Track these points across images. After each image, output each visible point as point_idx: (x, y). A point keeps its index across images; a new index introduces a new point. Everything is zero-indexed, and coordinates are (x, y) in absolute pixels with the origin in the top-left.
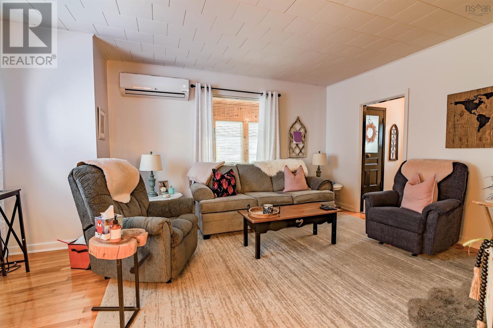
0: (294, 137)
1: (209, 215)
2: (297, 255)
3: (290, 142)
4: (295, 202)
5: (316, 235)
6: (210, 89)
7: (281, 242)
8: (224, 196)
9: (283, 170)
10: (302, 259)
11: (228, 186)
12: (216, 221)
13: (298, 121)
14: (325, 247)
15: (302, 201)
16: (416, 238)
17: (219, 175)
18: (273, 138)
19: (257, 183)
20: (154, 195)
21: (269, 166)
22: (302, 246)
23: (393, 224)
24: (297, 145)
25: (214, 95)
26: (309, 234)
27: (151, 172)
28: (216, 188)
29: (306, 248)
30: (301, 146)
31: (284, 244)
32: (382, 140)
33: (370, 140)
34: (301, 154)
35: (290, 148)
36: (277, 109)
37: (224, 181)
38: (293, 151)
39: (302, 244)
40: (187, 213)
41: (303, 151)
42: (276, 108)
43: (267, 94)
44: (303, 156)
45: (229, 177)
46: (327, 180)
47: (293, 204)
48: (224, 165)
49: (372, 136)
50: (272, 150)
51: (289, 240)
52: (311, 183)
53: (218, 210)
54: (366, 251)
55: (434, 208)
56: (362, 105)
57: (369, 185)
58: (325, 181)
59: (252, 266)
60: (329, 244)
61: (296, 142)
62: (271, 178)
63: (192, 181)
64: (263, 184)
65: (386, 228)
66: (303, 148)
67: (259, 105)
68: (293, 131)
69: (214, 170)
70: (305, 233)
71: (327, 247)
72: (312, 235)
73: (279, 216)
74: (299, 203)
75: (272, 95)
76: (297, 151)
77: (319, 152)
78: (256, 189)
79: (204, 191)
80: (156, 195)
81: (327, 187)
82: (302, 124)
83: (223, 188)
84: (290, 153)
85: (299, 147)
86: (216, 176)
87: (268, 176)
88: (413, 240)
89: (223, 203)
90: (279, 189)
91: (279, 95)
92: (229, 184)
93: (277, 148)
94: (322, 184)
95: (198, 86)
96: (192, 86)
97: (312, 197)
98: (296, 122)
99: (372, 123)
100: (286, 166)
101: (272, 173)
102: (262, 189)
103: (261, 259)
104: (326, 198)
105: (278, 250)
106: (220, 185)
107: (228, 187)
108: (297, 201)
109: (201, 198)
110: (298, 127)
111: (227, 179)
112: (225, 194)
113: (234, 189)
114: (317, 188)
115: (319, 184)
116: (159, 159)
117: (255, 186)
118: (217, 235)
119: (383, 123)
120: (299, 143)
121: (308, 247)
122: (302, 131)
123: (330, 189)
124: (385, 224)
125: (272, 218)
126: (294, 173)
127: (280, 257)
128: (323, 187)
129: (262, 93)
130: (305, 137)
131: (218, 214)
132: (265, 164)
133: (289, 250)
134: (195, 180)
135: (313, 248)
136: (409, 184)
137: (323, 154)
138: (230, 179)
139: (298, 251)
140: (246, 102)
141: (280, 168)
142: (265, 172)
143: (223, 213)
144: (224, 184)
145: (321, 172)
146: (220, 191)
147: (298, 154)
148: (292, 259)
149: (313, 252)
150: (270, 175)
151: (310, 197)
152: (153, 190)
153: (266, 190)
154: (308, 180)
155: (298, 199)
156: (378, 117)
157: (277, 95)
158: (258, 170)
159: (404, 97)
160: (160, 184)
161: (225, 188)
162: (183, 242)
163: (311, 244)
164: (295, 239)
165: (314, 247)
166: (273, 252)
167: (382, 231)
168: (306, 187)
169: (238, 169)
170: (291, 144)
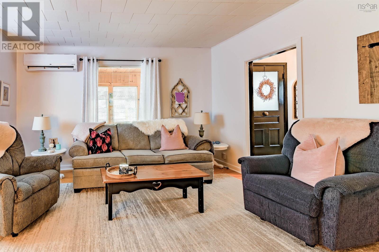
0: (176, 98)
1: (79, 170)
2: (152, 221)
3: (172, 102)
4: (166, 162)
5: (185, 199)
6: (95, 60)
7: (144, 203)
8: (98, 153)
9: (160, 128)
10: (155, 227)
11: (103, 143)
12: (85, 177)
13: (181, 83)
14: (188, 215)
15: (174, 161)
16: (307, 222)
17: (95, 134)
18: (154, 99)
19: (134, 142)
20: (43, 151)
21: (147, 125)
22: (163, 210)
23: (273, 198)
24: (180, 105)
25: (100, 66)
26: (178, 197)
27: (41, 131)
28: (91, 146)
29: (167, 213)
30: (184, 106)
31: (145, 205)
32: (283, 96)
33: (266, 97)
34: (184, 114)
35: (172, 108)
36: (158, 73)
37: (99, 139)
38: (176, 111)
39: (164, 208)
40: (51, 169)
41: (186, 110)
42: (156, 72)
43: (147, 61)
44: (187, 116)
45: (104, 136)
46: (205, 140)
47: (164, 164)
48: (105, 124)
49: (269, 93)
50: (153, 110)
51: (154, 203)
52: (189, 143)
53: (87, 166)
54: (239, 227)
55: (332, 184)
56: (247, 62)
57: (269, 146)
58: (202, 141)
59: (100, 227)
60: (196, 211)
61: (179, 102)
62: (149, 136)
63: (75, 139)
64: (140, 143)
65: (266, 202)
66: (186, 107)
67: (140, 71)
68: (175, 92)
69: (91, 129)
70: (174, 195)
71: (191, 216)
72: (181, 198)
73: (135, 177)
74: (171, 163)
75: (152, 61)
76: (180, 111)
77: (202, 111)
78: (133, 147)
79: (78, 148)
80: (45, 150)
81: (206, 147)
82: (184, 85)
83: (97, 145)
84: (172, 113)
85: (181, 107)
86: (92, 135)
87: (145, 135)
88: (303, 224)
89: (92, 159)
90: (156, 147)
91: (160, 61)
92: (104, 142)
93: (158, 108)
94: (199, 144)
95: (85, 59)
96: (81, 60)
97: (187, 157)
98: (178, 84)
99: (268, 80)
100: (163, 126)
101: (151, 132)
102: (139, 147)
103: (113, 220)
104: (203, 159)
105: (136, 212)
106: (95, 143)
107: (102, 145)
108: (168, 161)
109: (75, 154)
110: (180, 88)
111: (101, 138)
112: (99, 151)
113: (108, 147)
114: (193, 147)
115: (196, 144)
116: (47, 121)
117: (131, 144)
118: (87, 190)
119: (284, 79)
120: (181, 103)
121: (170, 212)
122: (185, 91)
123: (209, 149)
124: (265, 197)
125: (126, 179)
126: (171, 132)
127: (133, 221)
128: (201, 147)
129: (143, 60)
130: (188, 97)
131: (88, 170)
132: (143, 123)
133: (147, 213)
134: (76, 138)
135: (174, 214)
136: (299, 149)
137: (206, 113)
138: (104, 137)
139: (157, 215)
140: (129, 69)
141: (157, 127)
142: (143, 132)
143: (92, 170)
144: (98, 142)
145: (204, 131)
146: (94, 148)
147: (181, 114)
148: (144, 225)
149: (172, 220)
150: (148, 134)
151: (183, 157)
152: (43, 146)
153: (143, 148)
154: (185, 139)
155: (170, 159)
156: (276, 73)
157: (157, 61)
158: (136, 129)
159: (295, 48)
160: (51, 141)
161: (99, 146)
162: (31, 198)
163: (175, 208)
164: (160, 201)
165: (176, 213)
166: (129, 214)
167: (262, 204)
168: (183, 145)
169: (118, 128)
170: (173, 105)
